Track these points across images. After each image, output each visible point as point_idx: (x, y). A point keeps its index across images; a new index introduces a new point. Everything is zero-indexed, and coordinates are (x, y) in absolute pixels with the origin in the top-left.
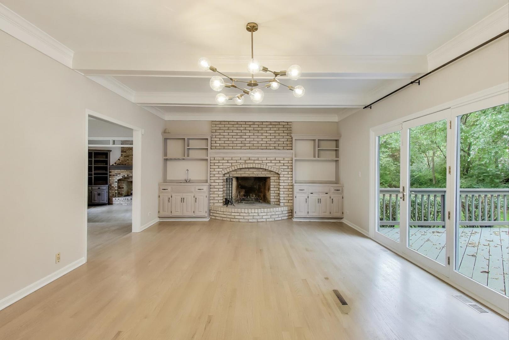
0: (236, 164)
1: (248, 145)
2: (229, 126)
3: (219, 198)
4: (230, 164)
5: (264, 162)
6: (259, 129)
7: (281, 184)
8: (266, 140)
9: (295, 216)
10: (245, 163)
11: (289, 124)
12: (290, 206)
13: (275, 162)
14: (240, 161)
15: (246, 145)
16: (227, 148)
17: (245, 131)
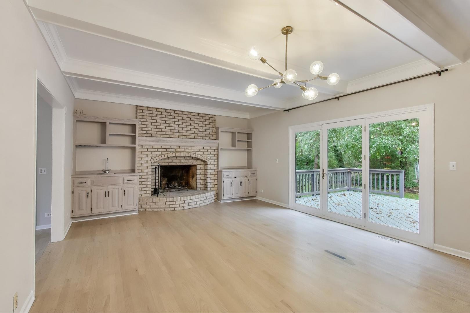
0: (167, 153)
1: (177, 134)
2: (157, 113)
3: (148, 189)
4: (160, 153)
5: (193, 150)
6: (187, 119)
7: (208, 171)
8: (194, 130)
9: (223, 199)
10: (176, 152)
11: (214, 117)
12: (215, 190)
13: (204, 150)
14: (170, 150)
15: (175, 134)
16: (155, 135)
17: (173, 120)
